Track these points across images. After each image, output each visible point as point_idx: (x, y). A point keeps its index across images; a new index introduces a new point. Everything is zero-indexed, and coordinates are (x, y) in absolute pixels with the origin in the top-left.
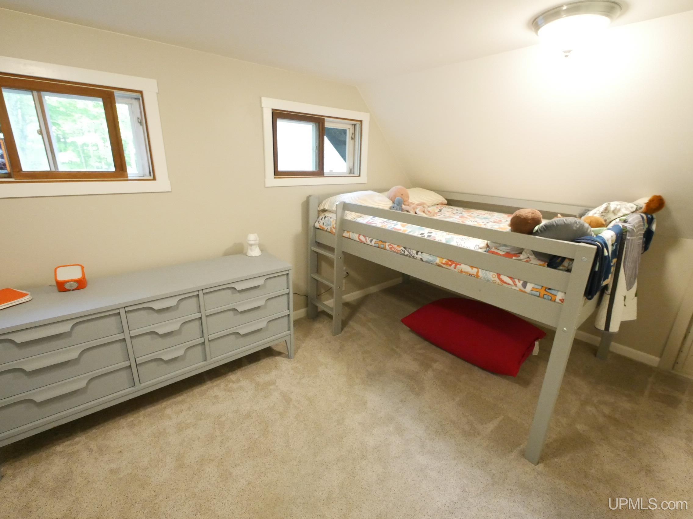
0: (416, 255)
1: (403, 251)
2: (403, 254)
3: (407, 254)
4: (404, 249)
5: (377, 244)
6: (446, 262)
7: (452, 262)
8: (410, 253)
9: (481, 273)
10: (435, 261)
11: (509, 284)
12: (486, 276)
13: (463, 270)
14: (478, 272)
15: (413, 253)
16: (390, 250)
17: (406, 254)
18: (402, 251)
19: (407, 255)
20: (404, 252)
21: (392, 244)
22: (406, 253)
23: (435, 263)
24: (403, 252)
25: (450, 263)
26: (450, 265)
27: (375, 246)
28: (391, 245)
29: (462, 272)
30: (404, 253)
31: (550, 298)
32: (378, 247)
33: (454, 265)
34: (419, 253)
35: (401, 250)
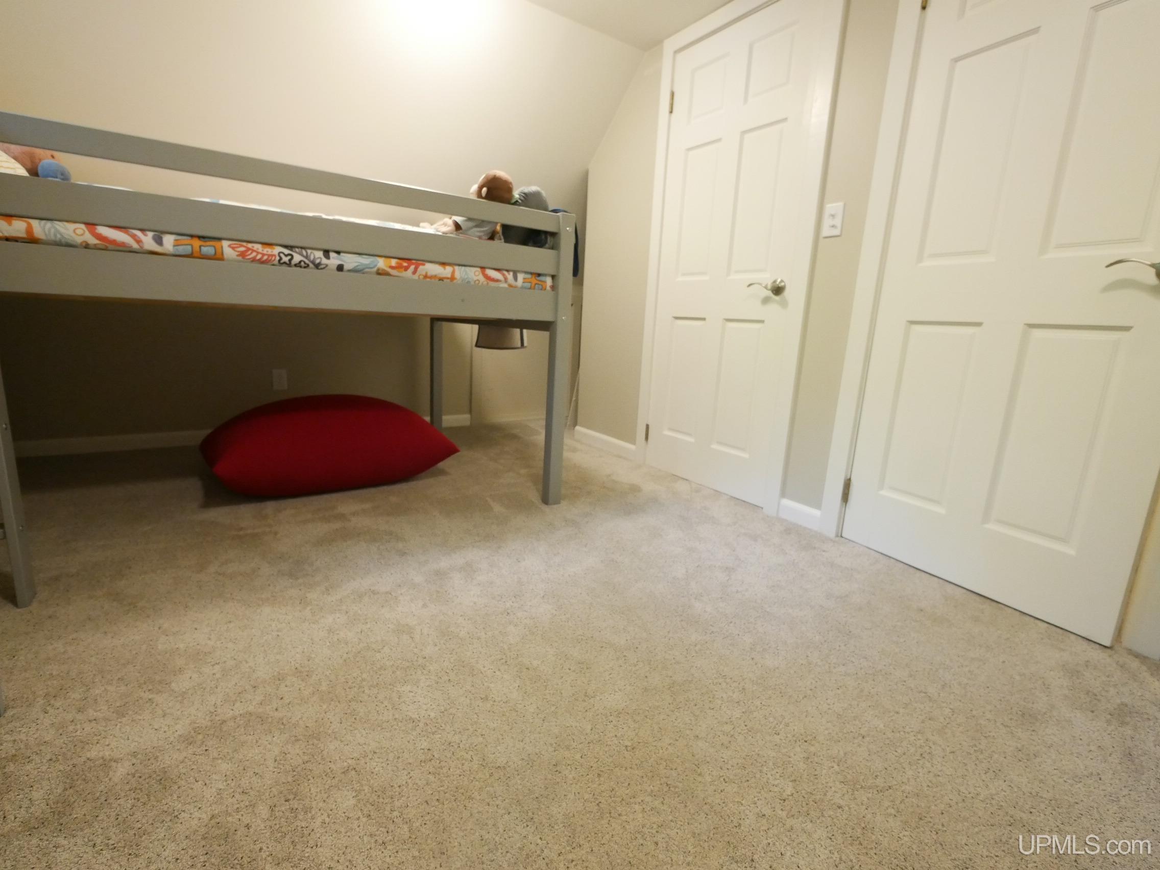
0: (325, 261)
1: (286, 256)
2: (289, 264)
3: (300, 262)
4: (287, 251)
5: (189, 248)
6: (397, 263)
7: (406, 261)
8: (307, 257)
9: (459, 272)
10: (376, 265)
11: (497, 281)
12: (466, 277)
13: (429, 274)
14: (453, 272)
15: (317, 257)
16: (240, 258)
17: (298, 262)
18: (282, 255)
19: (298, 265)
20: (289, 257)
21: (244, 244)
22: (297, 258)
23: (375, 269)
24: (286, 259)
25: (405, 264)
26: (406, 269)
27: (177, 253)
28: (242, 246)
29: (426, 276)
30: (290, 260)
31: (540, 287)
32: (190, 256)
33: (412, 267)
34: (332, 255)
35: (279, 253)
